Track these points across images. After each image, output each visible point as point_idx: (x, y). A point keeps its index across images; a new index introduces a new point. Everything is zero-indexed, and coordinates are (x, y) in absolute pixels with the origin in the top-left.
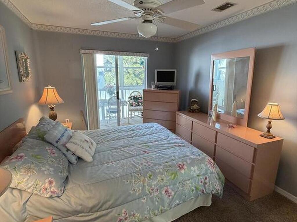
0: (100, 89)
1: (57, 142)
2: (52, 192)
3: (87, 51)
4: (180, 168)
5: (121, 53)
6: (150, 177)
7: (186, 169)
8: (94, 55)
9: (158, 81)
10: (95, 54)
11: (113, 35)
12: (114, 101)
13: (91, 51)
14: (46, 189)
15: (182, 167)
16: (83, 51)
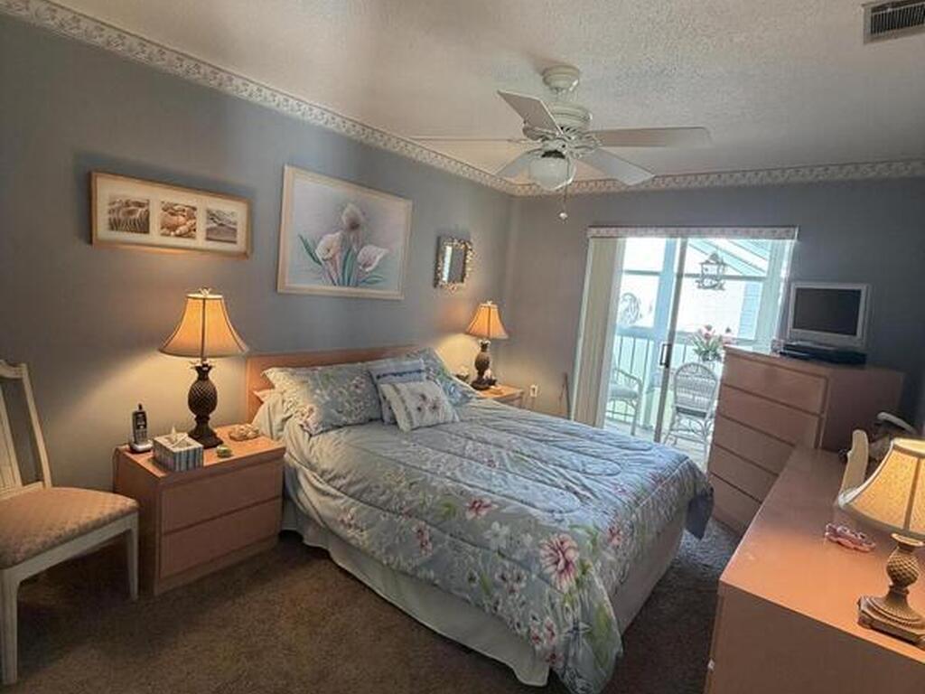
0: (621, 329)
1: (378, 377)
2: (305, 422)
3: (603, 231)
4: (473, 507)
5: (684, 229)
6: (411, 484)
7: (480, 515)
8: (619, 240)
9: (794, 327)
10: (621, 237)
11: (658, 184)
12: (700, 380)
13: (612, 231)
14: (303, 415)
15: (477, 509)
16: (594, 231)
